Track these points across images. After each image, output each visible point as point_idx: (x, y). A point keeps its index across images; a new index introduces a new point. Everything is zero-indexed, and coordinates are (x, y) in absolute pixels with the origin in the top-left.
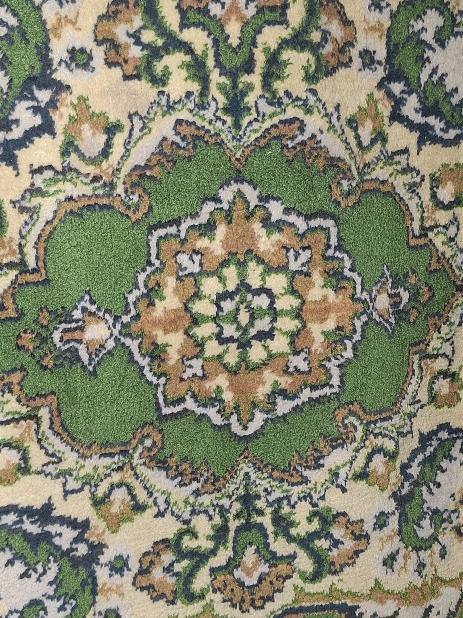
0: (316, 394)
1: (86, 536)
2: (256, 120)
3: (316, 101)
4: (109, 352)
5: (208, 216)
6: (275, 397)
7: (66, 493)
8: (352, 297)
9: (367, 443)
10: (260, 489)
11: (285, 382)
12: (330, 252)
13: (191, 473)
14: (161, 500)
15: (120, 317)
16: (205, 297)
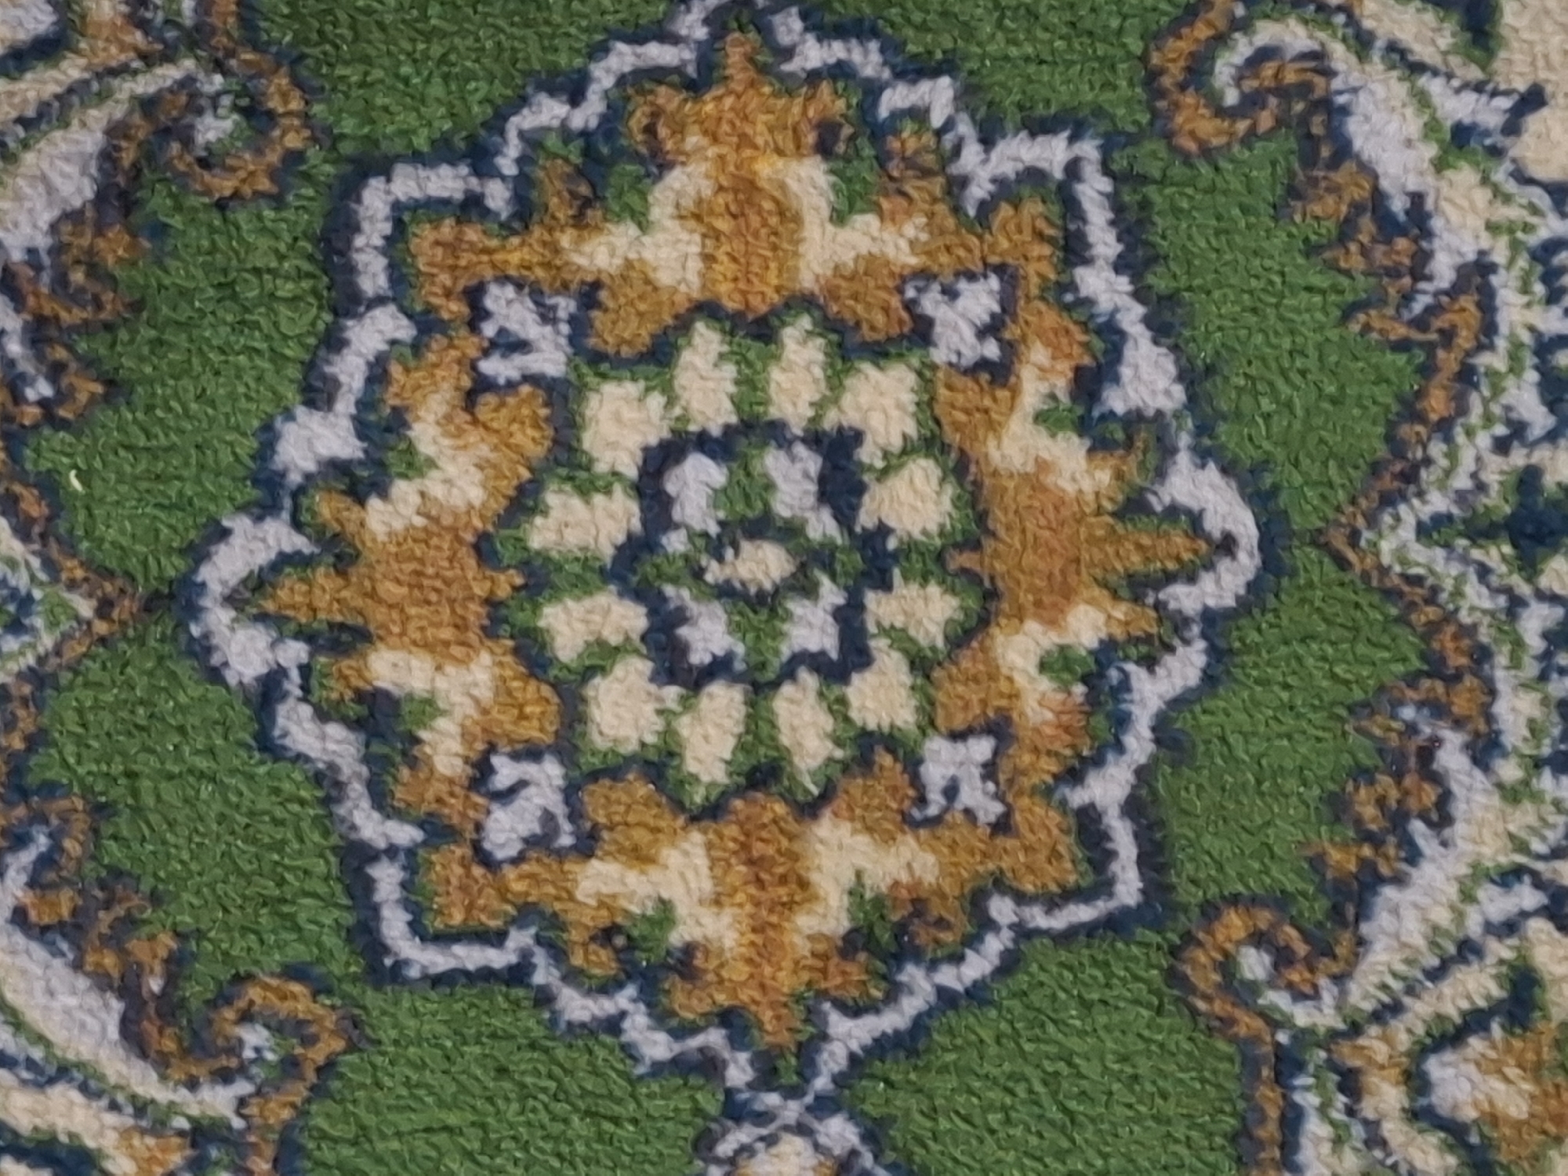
0: (1104, 241)
4: (869, 1136)
5: (335, 730)
6: (1103, 418)
8: (694, 87)
10: (1496, 471)
11: (1042, 377)
12: (497, 196)
13: (1398, 777)
14: (1497, 904)
15: (729, 1093)
16: (669, 733)
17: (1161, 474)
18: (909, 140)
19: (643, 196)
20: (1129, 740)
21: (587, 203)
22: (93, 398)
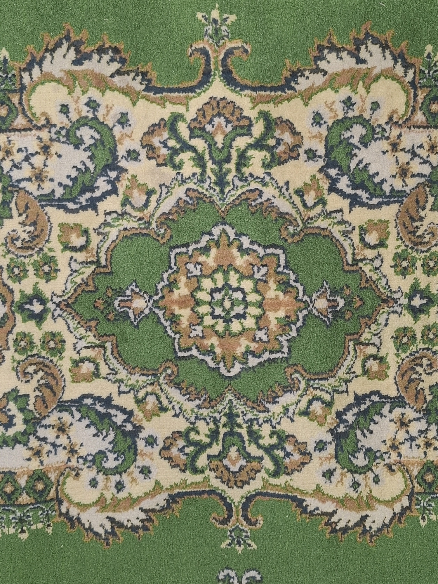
0: (273, 356)
1: (131, 420)
2: (233, 189)
3: (270, 179)
4: (146, 316)
5: (205, 243)
7: (120, 393)
8: (296, 298)
9: (308, 392)
11: (253, 346)
14: (177, 407)
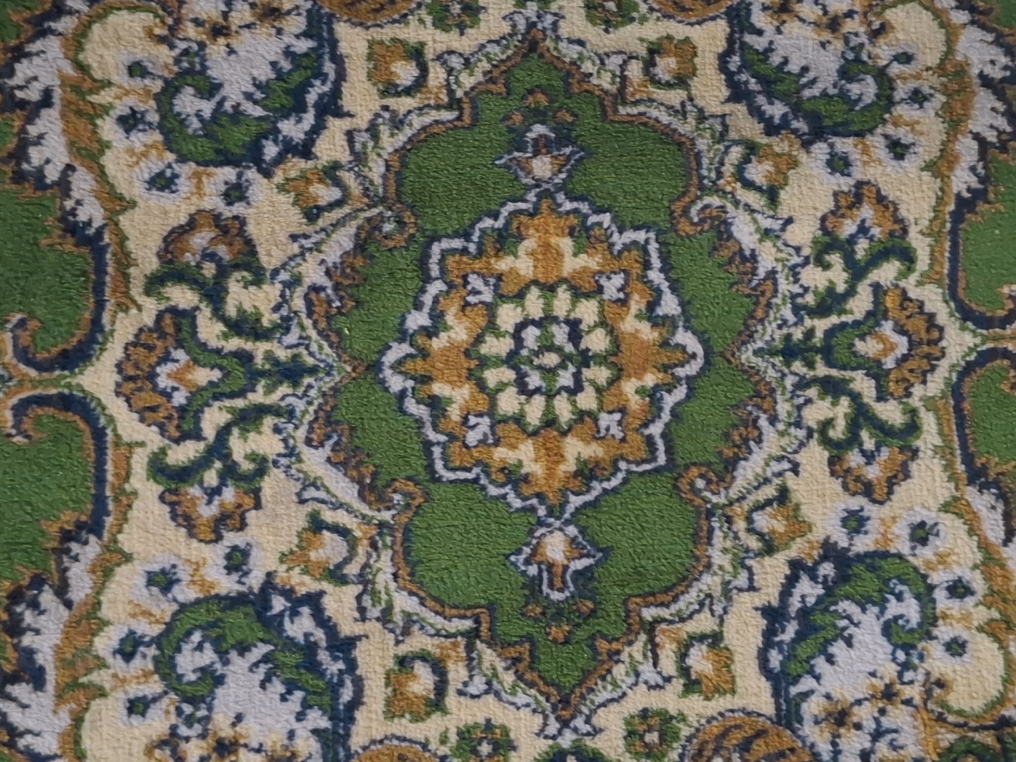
6: (656, 317)
10: (778, 335)
12: (472, 248)
13: (746, 428)
15: (539, 518)
16: (522, 409)
17: (673, 334)
18: (597, 232)
19: (516, 248)
20: (663, 415)
21: (499, 250)
22: (353, 307)
